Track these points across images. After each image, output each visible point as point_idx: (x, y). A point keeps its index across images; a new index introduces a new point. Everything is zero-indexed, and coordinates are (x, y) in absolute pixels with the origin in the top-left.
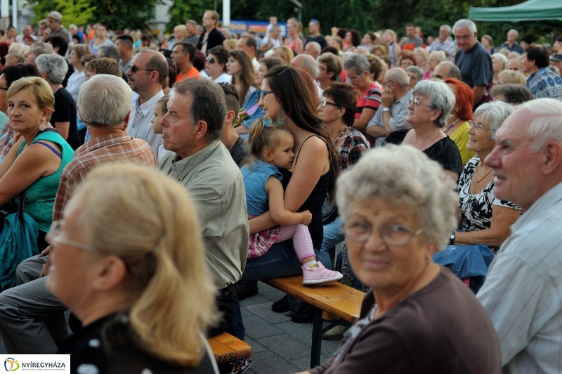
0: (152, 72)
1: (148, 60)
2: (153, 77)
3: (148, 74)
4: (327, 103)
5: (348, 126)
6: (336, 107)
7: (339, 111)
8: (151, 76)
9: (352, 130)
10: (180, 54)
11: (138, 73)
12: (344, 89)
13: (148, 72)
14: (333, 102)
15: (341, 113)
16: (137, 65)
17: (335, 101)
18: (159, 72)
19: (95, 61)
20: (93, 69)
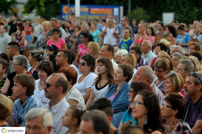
0: (59, 88)
1: (57, 80)
2: (59, 90)
3: (56, 89)
4: (167, 106)
5: (179, 119)
6: (172, 109)
7: (174, 111)
8: (58, 90)
9: (182, 122)
10: (62, 58)
11: (51, 88)
12: (178, 98)
13: (56, 87)
14: (170, 106)
15: (175, 112)
16: (50, 83)
17: (172, 105)
18: (63, 87)
19: (19, 76)
20: (18, 81)
